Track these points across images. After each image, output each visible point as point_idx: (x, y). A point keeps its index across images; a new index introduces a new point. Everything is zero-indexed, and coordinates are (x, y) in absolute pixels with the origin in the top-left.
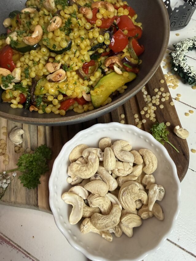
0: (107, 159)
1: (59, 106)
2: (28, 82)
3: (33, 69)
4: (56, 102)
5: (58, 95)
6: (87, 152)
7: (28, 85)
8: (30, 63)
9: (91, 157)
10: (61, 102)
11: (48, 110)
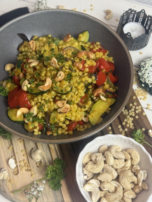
0: (109, 158)
1: (67, 128)
2: (42, 115)
3: (46, 106)
4: (64, 126)
5: (65, 121)
6: (94, 156)
7: (42, 117)
8: (43, 102)
9: (99, 159)
10: (67, 126)
11: (60, 132)
